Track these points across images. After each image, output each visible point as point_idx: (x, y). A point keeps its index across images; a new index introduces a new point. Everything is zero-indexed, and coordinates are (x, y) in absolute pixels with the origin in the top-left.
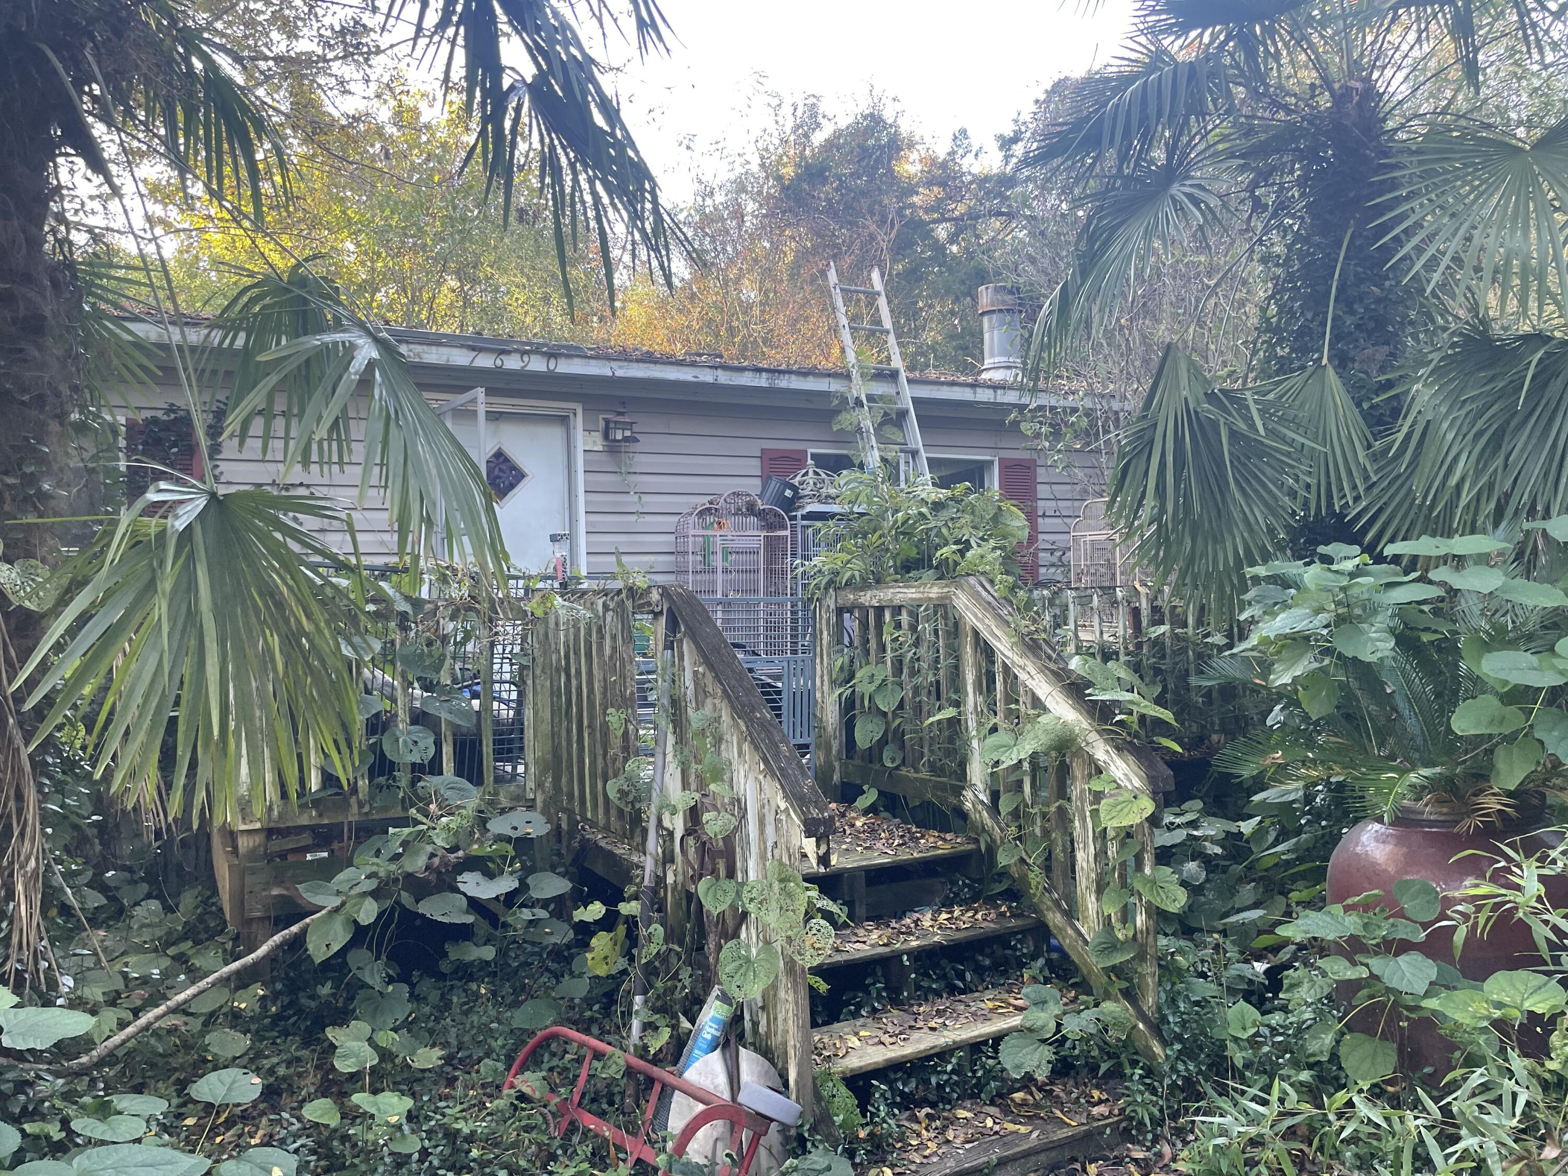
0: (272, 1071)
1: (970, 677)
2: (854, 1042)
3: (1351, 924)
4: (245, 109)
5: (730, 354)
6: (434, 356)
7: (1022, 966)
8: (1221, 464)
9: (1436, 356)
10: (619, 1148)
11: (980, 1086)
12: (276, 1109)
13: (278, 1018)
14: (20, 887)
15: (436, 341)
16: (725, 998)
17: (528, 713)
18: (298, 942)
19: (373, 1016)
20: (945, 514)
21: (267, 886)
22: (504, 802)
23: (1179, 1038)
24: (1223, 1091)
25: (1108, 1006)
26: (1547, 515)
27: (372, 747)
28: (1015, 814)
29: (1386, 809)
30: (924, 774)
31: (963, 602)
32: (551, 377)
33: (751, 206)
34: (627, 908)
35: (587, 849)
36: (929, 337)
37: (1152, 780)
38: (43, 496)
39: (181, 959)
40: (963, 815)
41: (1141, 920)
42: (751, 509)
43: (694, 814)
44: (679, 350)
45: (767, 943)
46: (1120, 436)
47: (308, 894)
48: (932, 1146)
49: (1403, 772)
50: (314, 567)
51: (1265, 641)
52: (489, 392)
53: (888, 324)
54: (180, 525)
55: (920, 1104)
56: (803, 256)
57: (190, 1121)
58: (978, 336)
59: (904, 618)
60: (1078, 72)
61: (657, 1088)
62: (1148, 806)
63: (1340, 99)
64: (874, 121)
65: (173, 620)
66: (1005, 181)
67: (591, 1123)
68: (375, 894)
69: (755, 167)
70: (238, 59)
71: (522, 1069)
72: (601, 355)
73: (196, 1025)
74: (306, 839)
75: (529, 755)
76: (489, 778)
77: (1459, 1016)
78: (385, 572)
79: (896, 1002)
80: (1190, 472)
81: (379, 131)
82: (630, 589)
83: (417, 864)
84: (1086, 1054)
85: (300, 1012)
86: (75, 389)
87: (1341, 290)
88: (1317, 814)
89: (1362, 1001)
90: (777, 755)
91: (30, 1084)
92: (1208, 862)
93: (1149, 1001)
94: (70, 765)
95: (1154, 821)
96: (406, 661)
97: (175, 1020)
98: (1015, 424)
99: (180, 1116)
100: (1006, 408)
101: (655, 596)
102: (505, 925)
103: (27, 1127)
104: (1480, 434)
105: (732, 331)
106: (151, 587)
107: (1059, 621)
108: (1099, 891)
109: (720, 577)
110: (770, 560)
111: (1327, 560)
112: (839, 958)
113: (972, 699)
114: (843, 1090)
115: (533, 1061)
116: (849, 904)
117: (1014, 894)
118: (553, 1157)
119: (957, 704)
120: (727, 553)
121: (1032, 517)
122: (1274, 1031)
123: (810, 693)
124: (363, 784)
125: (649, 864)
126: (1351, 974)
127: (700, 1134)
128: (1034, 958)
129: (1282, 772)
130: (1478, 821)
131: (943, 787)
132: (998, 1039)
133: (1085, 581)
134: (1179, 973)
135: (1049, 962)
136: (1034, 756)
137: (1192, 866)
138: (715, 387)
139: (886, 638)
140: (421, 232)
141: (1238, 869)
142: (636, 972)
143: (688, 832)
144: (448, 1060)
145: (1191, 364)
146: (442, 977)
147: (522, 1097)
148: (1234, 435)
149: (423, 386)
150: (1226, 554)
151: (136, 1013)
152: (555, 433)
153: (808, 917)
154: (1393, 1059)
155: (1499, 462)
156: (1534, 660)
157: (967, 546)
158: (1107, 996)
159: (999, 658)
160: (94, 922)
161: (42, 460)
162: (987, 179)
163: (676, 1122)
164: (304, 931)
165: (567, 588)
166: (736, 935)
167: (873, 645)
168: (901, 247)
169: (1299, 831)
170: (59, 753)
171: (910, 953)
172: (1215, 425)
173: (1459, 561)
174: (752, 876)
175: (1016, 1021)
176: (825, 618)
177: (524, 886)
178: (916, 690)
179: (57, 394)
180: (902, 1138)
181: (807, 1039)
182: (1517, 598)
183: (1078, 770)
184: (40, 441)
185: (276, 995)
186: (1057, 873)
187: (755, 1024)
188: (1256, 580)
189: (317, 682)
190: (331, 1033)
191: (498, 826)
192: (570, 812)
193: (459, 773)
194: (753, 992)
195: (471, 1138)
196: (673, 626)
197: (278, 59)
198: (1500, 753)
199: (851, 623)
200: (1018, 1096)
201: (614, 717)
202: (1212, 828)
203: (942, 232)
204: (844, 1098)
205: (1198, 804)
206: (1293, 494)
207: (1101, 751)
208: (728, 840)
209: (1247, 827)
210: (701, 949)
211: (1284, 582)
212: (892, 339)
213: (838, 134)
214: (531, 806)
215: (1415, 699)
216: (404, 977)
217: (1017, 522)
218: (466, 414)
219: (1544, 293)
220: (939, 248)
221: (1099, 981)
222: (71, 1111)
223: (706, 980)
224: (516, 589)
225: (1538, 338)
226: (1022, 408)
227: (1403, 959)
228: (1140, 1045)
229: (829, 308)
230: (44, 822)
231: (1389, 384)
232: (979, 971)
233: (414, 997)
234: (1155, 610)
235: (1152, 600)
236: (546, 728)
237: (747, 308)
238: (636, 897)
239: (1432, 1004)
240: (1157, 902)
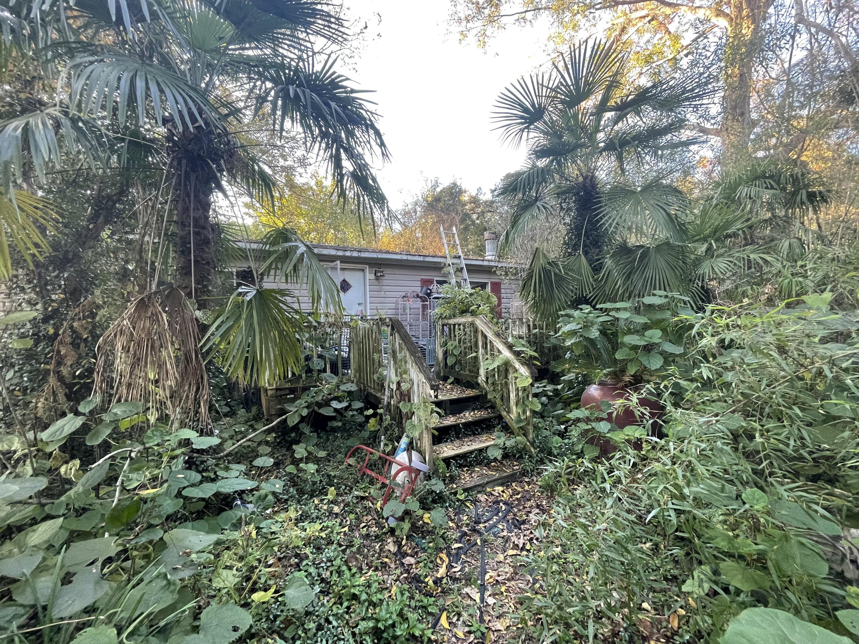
0: (277, 458)
1: (480, 344)
2: (445, 449)
3: (587, 413)
4: (270, 180)
5: (413, 252)
6: (325, 252)
7: (494, 427)
8: (551, 282)
9: (612, 251)
10: (377, 480)
11: (482, 461)
12: (278, 469)
13: (279, 443)
14: (202, 404)
15: (326, 248)
16: (408, 436)
17: (352, 355)
18: (285, 420)
19: (307, 442)
20: (473, 297)
21: (277, 405)
22: (345, 381)
23: (539, 447)
24: (551, 461)
25: (518, 438)
26: (643, 296)
27: (307, 365)
28: (493, 384)
29: (597, 380)
30: (467, 372)
31: (479, 323)
32: (359, 258)
33: (419, 209)
34: (380, 411)
35: (369, 395)
36: (470, 247)
37: (531, 373)
38: (209, 291)
39: (251, 426)
40: (478, 384)
41: (528, 413)
42: (418, 296)
43: (399, 383)
44: (398, 250)
45: (420, 420)
46: (524, 275)
47: (287, 407)
48: (468, 478)
49: (602, 370)
50: (289, 313)
51: (564, 333)
52: (341, 262)
53: (458, 242)
54: (248, 298)
55: (465, 467)
56: (434, 223)
57: (254, 472)
58: (484, 246)
59: (462, 327)
60: (512, 171)
61: (388, 462)
62: (530, 381)
63: (585, 178)
64: (455, 184)
65: (246, 326)
66: (492, 202)
67: (369, 472)
68: (307, 407)
69: (420, 198)
70: (270, 167)
71: (350, 457)
72: (374, 252)
73: (255, 445)
74: (287, 392)
75: (352, 368)
76: (340, 374)
77: (616, 438)
78: (309, 314)
79: (458, 438)
80: (543, 285)
81: (311, 188)
82: (380, 319)
83: (319, 398)
84: (512, 452)
85: (286, 441)
86: (219, 260)
87: (586, 232)
88: (579, 383)
89: (590, 435)
90: (423, 366)
91: (205, 462)
92: (549, 397)
93: (531, 436)
94: (217, 369)
95: (532, 385)
96: (316, 340)
97: (249, 443)
98: (495, 271)
99: (251, 471)
100: (492, 267)
101: (387, 320)
102: (345, 417)
103: (204, 474)
104: (624, 274)
105: (413, 245)
106: (239, 317)
107: (507, 329)
108: (517, 405)
109: (408, 316)
110: (423, 311)
111: (581, 309)
112: (441, 425)
113: (481, 351)
114: (442, 463)
115: (353, 455)
116: (445, 410)
117: (493, 407)
118: (358, 482)
119: (477, 352)
120: (410, 309)
121: (499, 299)
122: (566, 445)
123: (434, 350)
124: (304, 375)
125: (386, 398)
126: (587, 427)
127: (400, 474)
128: (498, 425)
129: (569, 371)
130: (623, 384)
131: (472, 376)
132: (487, 448)
133: (515, 317)
134: (539, 428)
135: (502, 426)
136: (498, 366)
137: (544, 399)
138: (407, 260)
139: (456, 333)
140: (323, 217)
141: (557, 399)
142: (382, 429)
143: (397, 389)
144: (328, 455)
145: (544, 254)
146: (327, 431)
147: (350, 465)
148: (555, 274)
149: (320, 261)
150: (553, 309)
151: (238, 441)
152: (361, 274)
153: (432, 412)
154: (599, 451)
155: (630, 282)
156: (638, 338)
157: (480, 306)
158: (519, 435)
159: (489, 339)
160: (226, 415)
161: (209, 280)
162: (487, 201)
163: (393, 472)
164: (286, 418)
165: (363, 318)
166: (411, 418)
167: (452, 335)
168: (462, 221)
169: (574, 388)
170: (214, 365)
171: (462, 424)
172: (550, 271)
173: (618, 310)
174: (416, 401)
175: (492, 443)
176: (439, 328)
177: (350, 405)
178: (465, 348)
179: (213, 261)
180: (459, 476)
181: (431, 448)
182: (634, 320)
183: (511, 371)
184: (209, 275)
185: (279, 437)
186: (505, 400)
187: (417, 444)
188: (562, 315)
189: (288, 345)
190: (294, 447)
191: (343, 388)
192: (364, 384)
193: (332, 372)
194: (416, 434)
195: (335, 477)
196: (393, 329)
197: (282, 167)
198: (629, 364)
199: (446, 329)
200: (493, 464)
201: (376, 356)
202: (550, 387)
203: (475, 216)
204: (442, 464)
205: (546, 381)
206: (572, 291)
207: (517, 365)
208: (409, 391)
209: (559, 387)
210: (401, 423)
211: (569, 316)
212: (459, 247)
213: (444, 189)
214: (353, 382)
215: (607, 350)
216: (316, 431)
217: (494, 300)
218: (334, 268)
219: (642, 233)
220: (473, 222)
221: (516, 431)
222: (217, 469)
223: (402, 431)
224: (347, 319)
225: (642, 246)
226: (497, 267)
227: (601, 423)
228: (528, 449)
229: (441, 238)
230: (210, 386)
231: (599, 259)
232: (482, 429)
233: (319, 437)
234: (534, 325)
235: (534, 322)
236: (356, 360)
237: (417, 238)
238: (382, 408)
239: (608, 435)
240: (533, 408)
